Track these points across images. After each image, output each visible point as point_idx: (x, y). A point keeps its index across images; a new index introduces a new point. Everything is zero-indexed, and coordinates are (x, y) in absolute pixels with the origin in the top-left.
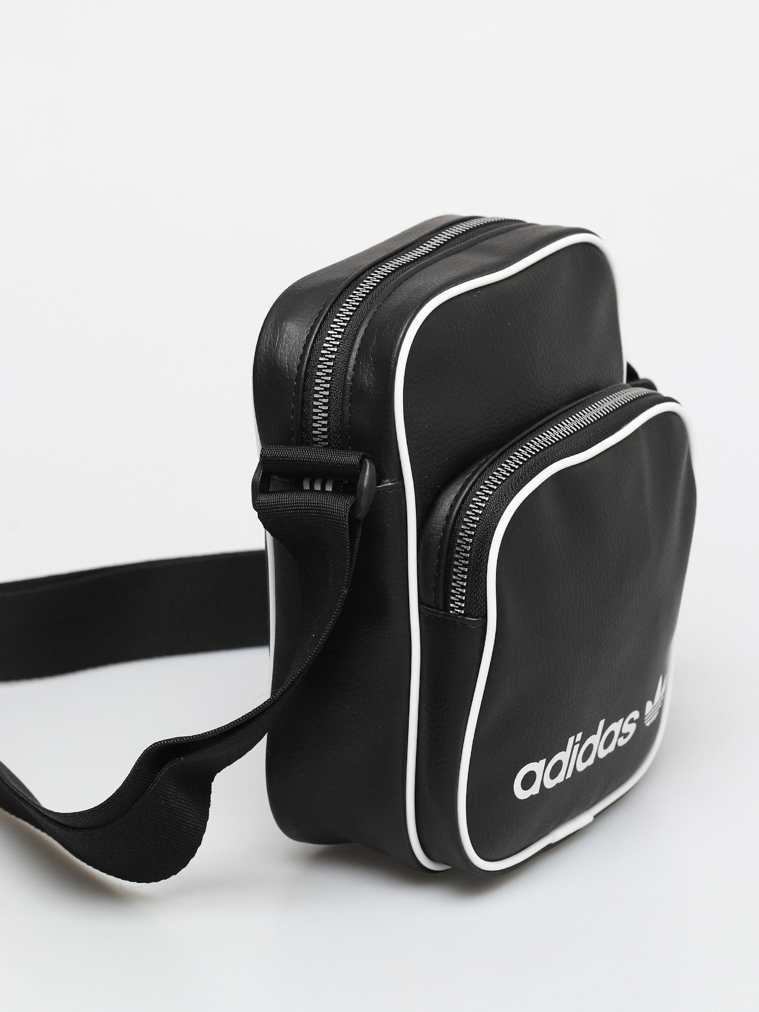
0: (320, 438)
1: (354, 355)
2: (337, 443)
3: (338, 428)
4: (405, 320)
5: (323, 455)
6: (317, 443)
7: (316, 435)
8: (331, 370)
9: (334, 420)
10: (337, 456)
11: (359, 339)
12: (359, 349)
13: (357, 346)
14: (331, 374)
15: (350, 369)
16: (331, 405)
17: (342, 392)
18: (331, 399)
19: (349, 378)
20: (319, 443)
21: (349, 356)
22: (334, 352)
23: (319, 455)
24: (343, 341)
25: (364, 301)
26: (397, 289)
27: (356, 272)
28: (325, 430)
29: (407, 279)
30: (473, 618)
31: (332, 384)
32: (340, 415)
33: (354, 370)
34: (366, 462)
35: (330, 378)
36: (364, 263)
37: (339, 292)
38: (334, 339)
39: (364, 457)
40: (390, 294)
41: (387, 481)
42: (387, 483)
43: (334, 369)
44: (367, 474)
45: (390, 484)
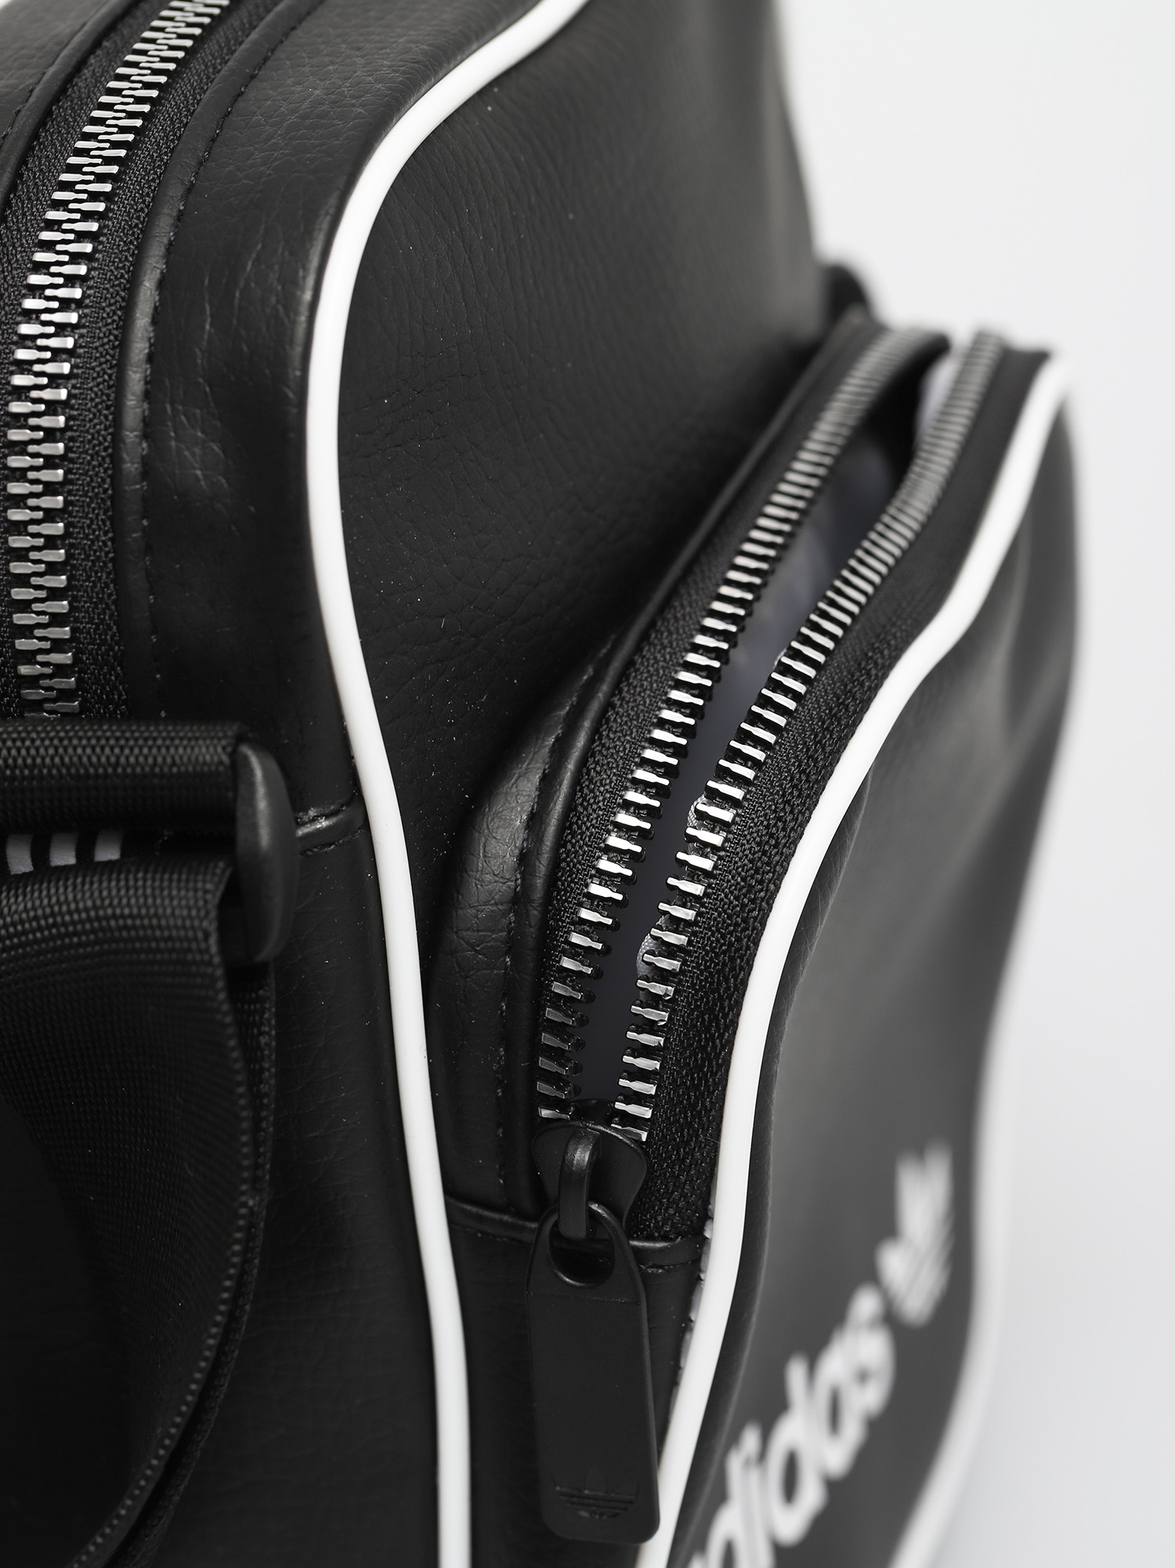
0: (48, 689)
1: (136, 379)
2: (111, 701)
3: (111, 648)
4: (308, 234)
5: (84, 748)
6: (38, 705)
7: (33, 681)
8: (61, 445)
9: (91, 621)
10: (141, 748)
11: (142, 321)
12: (150, 358)
13: (139, 347)
14: (63, 457)
15: (131, 436)
16: (74, 567)
17: (110, 518)
18: (72, 546)
19: (131, 466)
20: (48, 706)
21: (119, 385)
22: (61, 376)
23: (70, 750)
24: (84, 331)
25: (125, 173)
26: (233, 118)
27: (52, 70)
28: (65, 658)
29: (253, 77)
30: (650, 1238)
31: (70, 493)
32: (115, 602)
33: (145, 436)
34: (246, 758)
35: (61, 472)
36: (63, 27)
37: (21, 144)
38: (51, 330)
39: (240, 739)
40: (213, 140)
41: (312, 813)
42: (314, 820)
43: (71, 439)
44: (262, 804)
45: (323, 823)
